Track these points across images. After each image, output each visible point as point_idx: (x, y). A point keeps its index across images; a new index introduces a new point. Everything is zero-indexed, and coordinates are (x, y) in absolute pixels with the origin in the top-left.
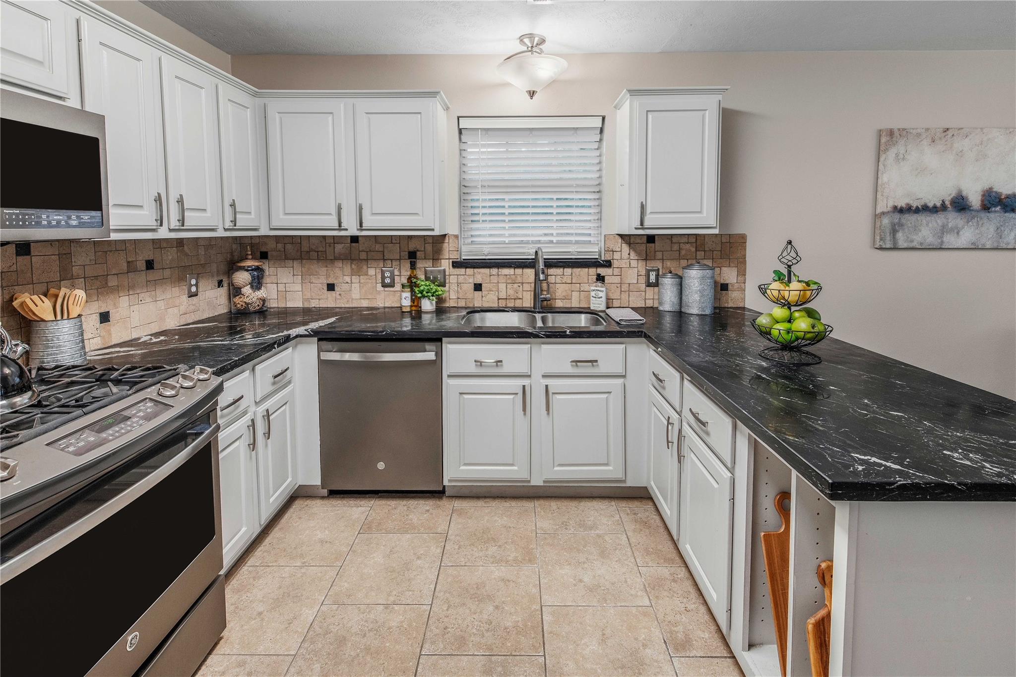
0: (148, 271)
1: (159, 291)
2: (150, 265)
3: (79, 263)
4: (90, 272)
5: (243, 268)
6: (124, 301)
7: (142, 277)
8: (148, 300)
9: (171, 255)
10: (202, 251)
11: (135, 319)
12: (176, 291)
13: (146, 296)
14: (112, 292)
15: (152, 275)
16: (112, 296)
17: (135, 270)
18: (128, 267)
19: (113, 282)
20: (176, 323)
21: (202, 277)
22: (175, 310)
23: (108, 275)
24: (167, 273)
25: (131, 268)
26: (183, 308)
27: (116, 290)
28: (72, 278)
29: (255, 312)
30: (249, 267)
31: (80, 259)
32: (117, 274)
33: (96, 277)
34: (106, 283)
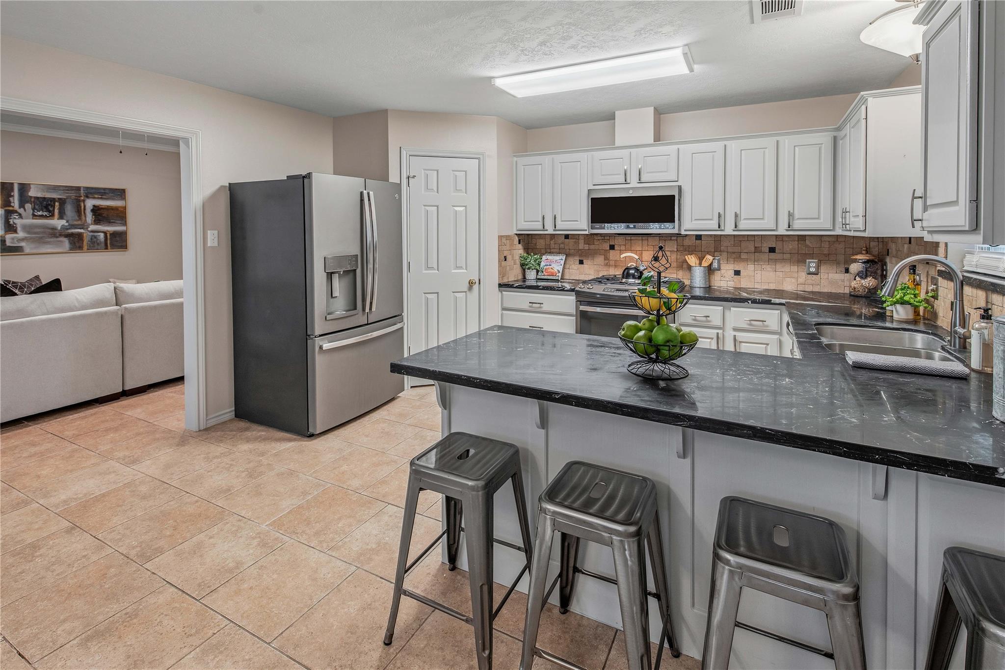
0: (770, 253)
1: (779, 266)
2: (772, 250)
3: (725, 245)
4: (730, 250)
5: (855, 261)
6: (751, 267)
7: (766, 256)
8: (769, 269)
9: (791, 246)
10: (826, 245)
11: (758, 277)
12: (795, 268)
13: (768, 267)
14: (743, 261)
15: (772, 255)
16: (743, 263)
17: (761, 252)
18: (755, 250)
19: (744, 256)
20: (793, 288)
21: (825, 263)
22: (793, 280)
23: (741, 253)
24: (787, 256)
25: (757, 250)
26: (801, 280)
27: (746, 260)
28: (720, 251)
29: (861, 297)
30: (860, 259)
31: (725, 243)
32: (747, 253)
33: (734, 253)
34: (740, 256)
